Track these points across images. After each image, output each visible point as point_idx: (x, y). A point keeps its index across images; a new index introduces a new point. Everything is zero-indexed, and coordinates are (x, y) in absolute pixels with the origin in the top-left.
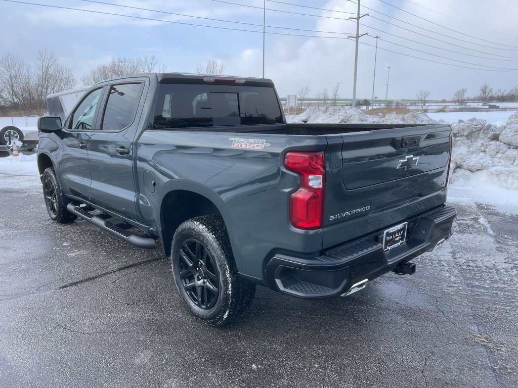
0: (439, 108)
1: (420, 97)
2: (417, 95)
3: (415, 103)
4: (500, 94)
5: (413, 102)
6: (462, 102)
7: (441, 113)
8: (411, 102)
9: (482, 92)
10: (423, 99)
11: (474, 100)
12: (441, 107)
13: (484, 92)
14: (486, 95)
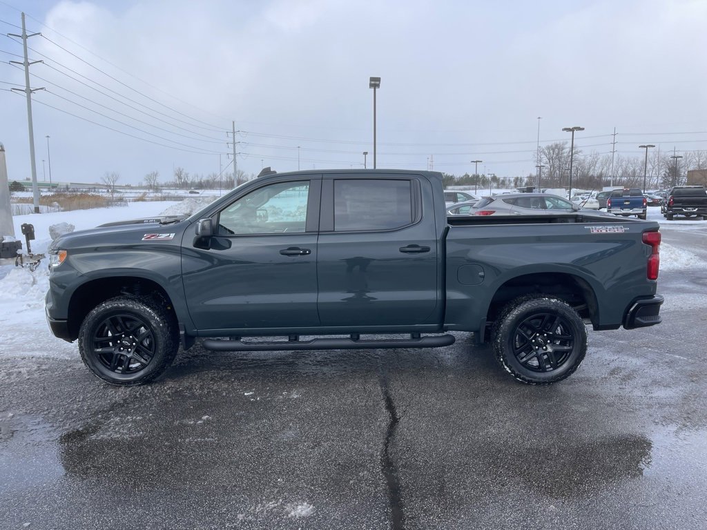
0: (137, 195)
1: (107, 180)
2: (102, 178)
3: (95, 188)
4: (197, 180)
5: (91, 187)
6: (156, 188)
7: (140, 203)
8: (87, 187)
9: (177, 177)
10: (112, 184)
11: (169, 186)
12: (140, 195)
13: (180, 178)
14: (183, 181)
